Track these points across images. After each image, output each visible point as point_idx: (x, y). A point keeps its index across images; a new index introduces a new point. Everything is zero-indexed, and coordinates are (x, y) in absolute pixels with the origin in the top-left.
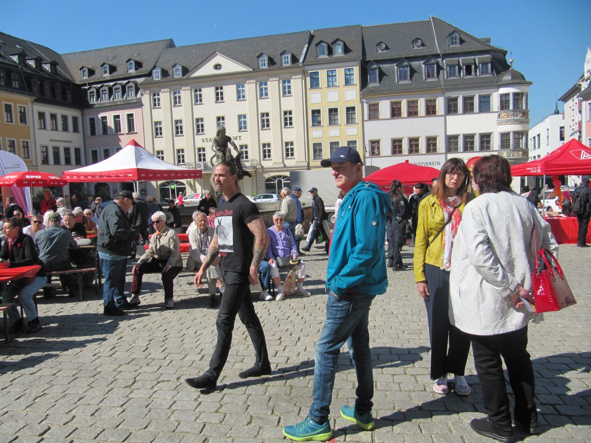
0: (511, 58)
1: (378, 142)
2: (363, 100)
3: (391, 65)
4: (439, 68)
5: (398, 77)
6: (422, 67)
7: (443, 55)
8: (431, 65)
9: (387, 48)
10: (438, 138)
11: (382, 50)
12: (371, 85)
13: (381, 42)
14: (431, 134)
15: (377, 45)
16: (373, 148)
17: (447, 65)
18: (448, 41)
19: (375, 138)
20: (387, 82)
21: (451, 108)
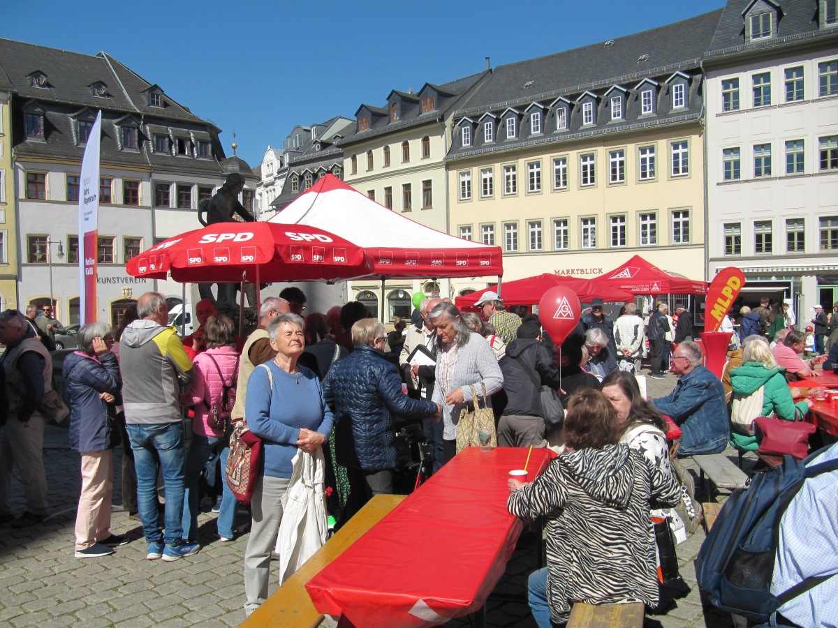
0: (234, 142)
1: (43, 238)
2: (17, 164)
3: (62, 114)
4: (142, 137)
5: (77, 136)
6: (114, 127)
7: (145, 116)
8: (129, 127)
9: (48, 85)
10: (142, 242)
11: (40, 86)
12: (29, 140)
13: (39, 71)
14: (133, 234)
15: (31, 74)
16: (32, 250)
17: (153, 134)
18: (145, 98)
19: (38, 231)
20: (57, 140)
21: (160, 199)
